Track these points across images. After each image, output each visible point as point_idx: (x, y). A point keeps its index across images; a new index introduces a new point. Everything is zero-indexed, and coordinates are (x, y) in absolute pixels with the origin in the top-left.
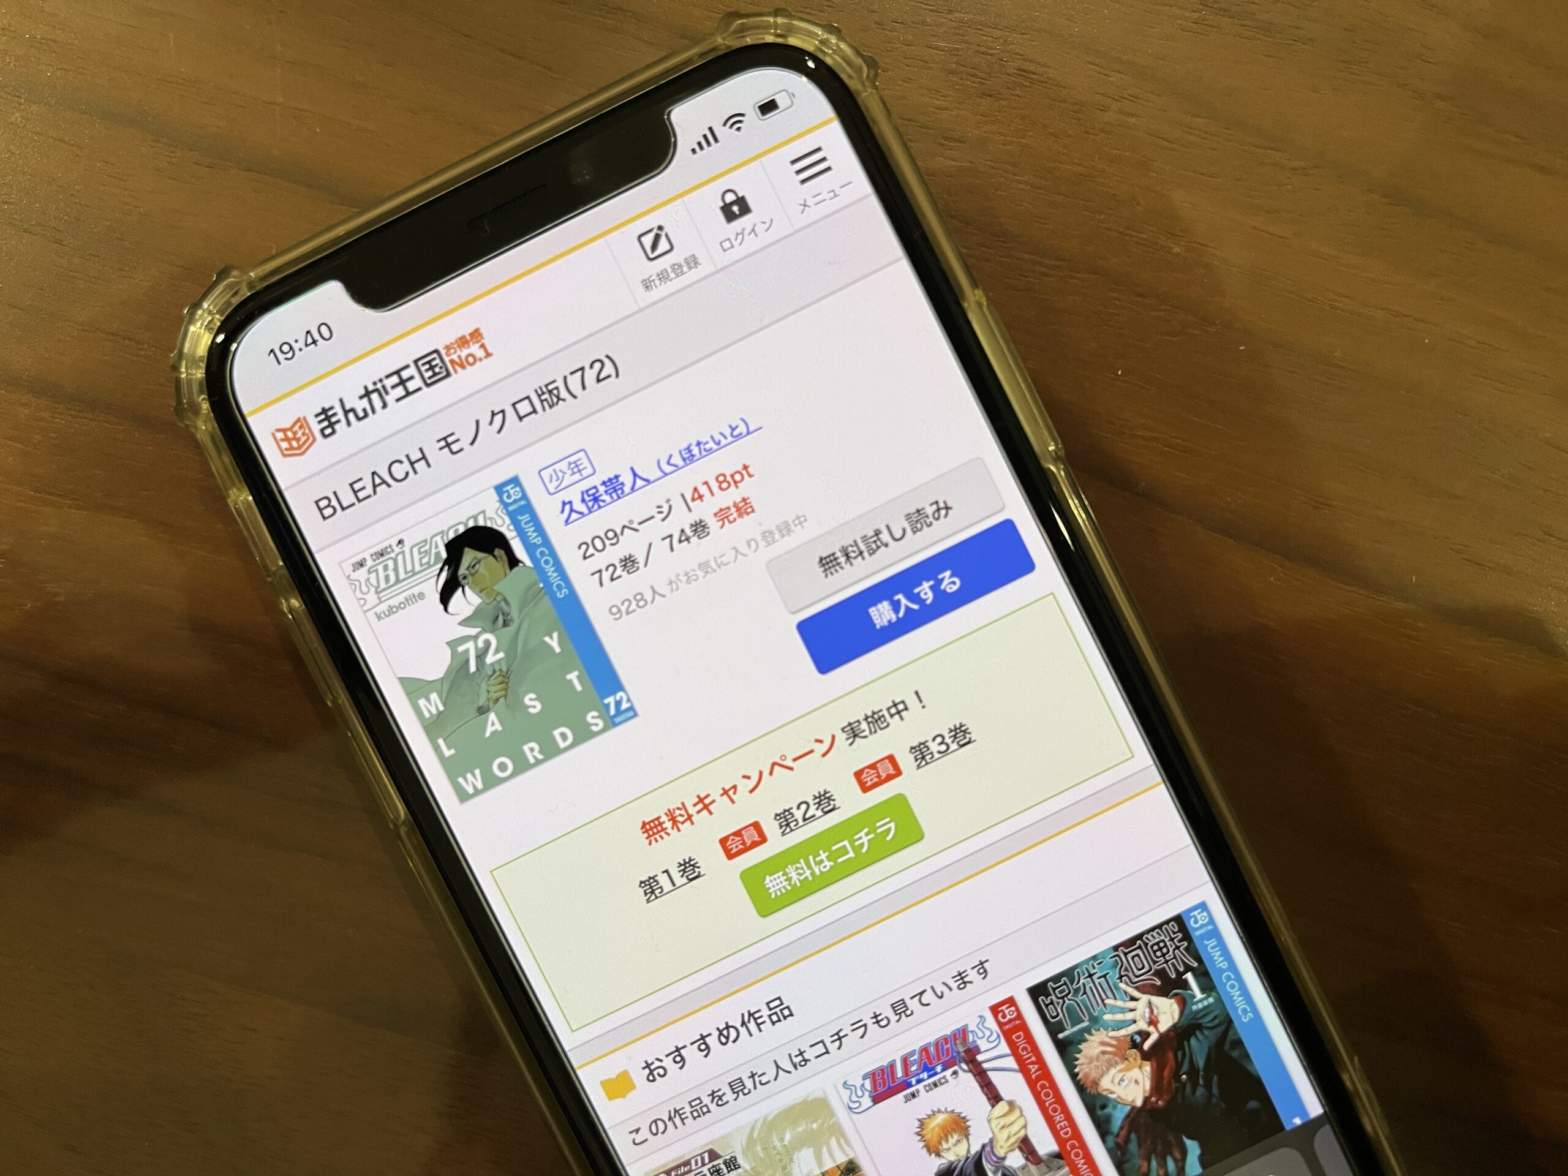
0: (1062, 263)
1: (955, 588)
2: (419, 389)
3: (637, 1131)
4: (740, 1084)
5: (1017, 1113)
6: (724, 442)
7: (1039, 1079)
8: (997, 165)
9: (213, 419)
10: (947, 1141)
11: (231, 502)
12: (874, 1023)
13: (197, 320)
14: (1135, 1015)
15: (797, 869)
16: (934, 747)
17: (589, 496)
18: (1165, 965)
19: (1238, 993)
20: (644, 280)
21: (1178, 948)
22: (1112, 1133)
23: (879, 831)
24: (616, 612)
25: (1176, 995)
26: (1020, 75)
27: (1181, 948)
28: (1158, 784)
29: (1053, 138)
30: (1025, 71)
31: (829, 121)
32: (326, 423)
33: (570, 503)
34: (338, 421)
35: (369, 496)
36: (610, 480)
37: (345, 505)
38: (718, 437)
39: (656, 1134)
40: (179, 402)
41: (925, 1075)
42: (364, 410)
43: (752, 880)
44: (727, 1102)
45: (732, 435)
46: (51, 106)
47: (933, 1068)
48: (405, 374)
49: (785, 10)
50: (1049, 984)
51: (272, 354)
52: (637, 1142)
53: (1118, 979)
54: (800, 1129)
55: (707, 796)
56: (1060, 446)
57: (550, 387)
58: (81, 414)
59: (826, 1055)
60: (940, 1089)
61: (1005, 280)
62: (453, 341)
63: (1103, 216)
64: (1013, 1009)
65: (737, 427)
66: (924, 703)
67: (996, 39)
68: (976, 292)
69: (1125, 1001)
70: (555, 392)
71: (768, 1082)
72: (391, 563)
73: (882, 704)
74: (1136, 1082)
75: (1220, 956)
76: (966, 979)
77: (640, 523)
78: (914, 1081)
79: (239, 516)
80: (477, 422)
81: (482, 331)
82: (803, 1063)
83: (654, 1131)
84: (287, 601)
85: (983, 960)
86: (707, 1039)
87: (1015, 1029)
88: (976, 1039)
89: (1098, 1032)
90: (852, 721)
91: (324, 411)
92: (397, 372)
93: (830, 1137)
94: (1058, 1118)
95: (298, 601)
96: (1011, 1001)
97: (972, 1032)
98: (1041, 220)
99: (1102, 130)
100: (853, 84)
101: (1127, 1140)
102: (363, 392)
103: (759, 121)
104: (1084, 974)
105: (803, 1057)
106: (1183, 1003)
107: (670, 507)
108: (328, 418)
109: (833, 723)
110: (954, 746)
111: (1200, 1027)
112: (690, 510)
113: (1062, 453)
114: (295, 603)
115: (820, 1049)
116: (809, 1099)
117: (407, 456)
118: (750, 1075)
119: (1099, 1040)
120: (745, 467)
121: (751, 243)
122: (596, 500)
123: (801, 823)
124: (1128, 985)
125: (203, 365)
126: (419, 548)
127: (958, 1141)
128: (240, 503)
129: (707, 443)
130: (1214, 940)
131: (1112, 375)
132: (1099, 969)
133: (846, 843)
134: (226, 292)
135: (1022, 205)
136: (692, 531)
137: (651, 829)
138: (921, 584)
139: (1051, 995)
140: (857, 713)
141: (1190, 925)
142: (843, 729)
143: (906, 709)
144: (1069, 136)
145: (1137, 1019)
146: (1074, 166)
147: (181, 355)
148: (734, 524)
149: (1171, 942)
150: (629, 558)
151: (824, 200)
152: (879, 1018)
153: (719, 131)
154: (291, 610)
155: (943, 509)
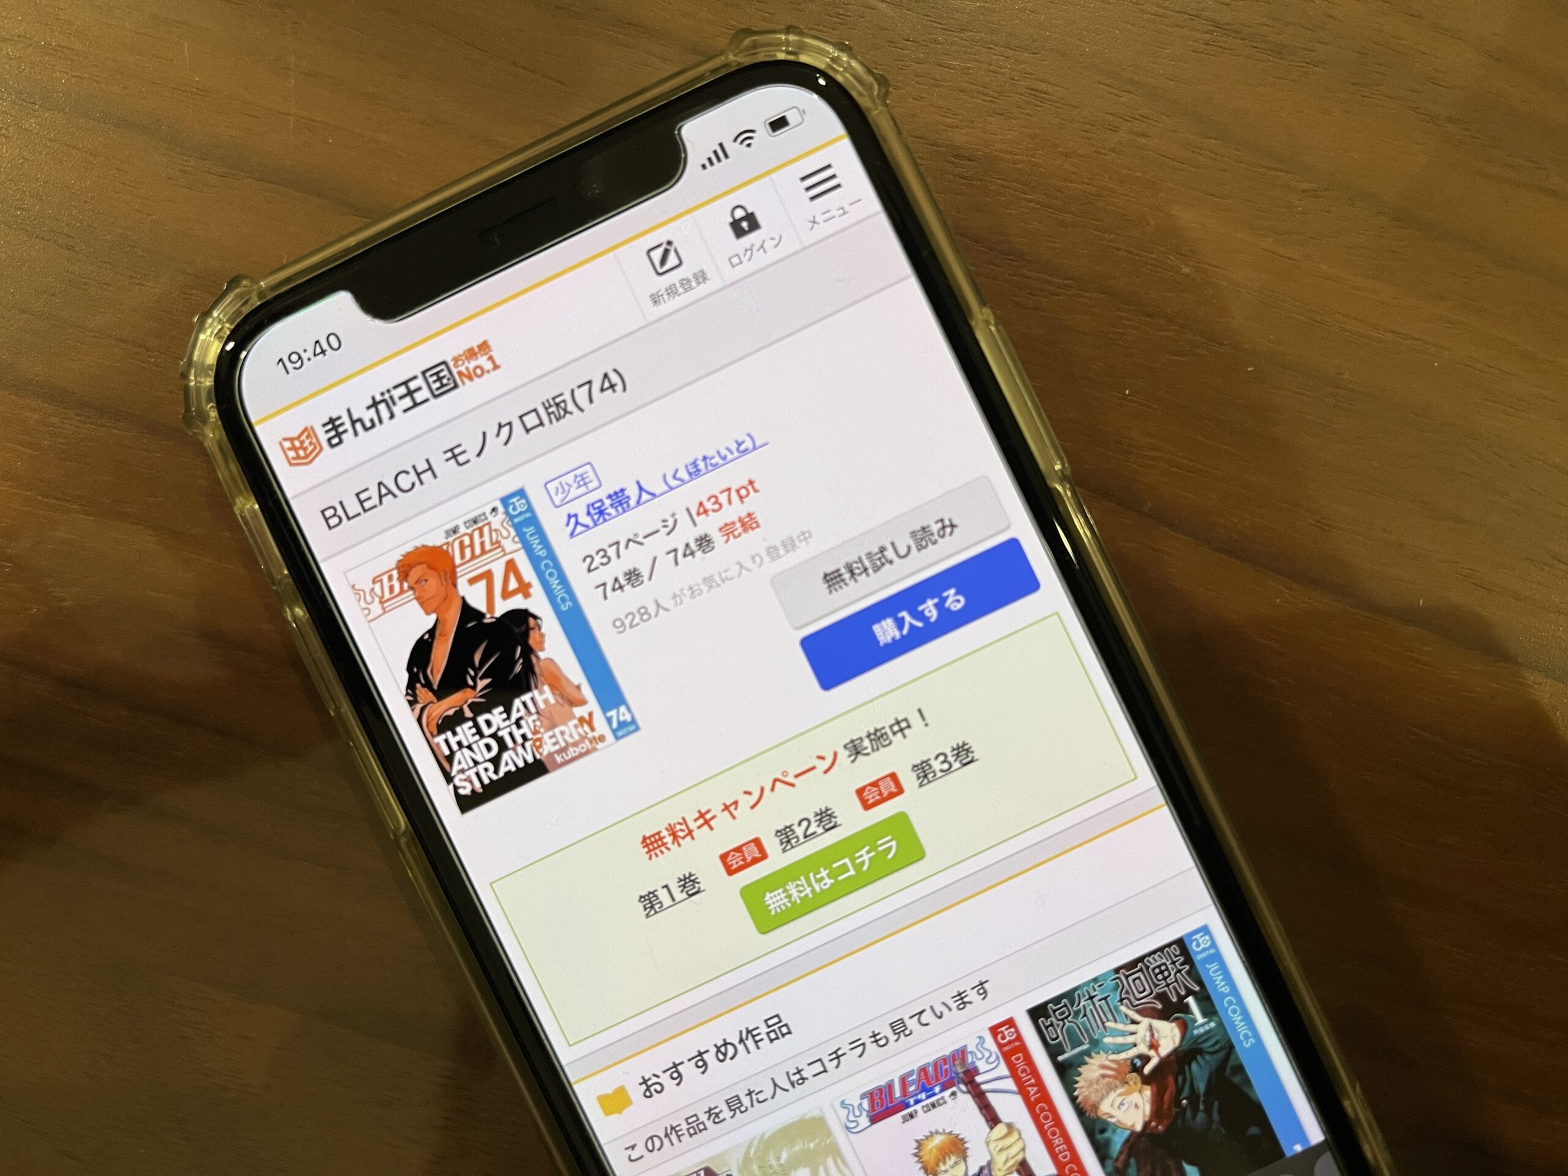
0: (1071, 282)
1: (959, 606)
2: (426, 400)
3: (633, 1147)
4: (737, 1101)
5: (1015, 1136)
6: (730, 457)
7: (1038, 1101)
8: (1006, 183)
9: (221, 428)
10: (945, 1163)
11: (238, 510)
12: (873, 1042)
13: (207, 329)
14: (1136, 1039)
15: (797, 886)
16: (937, 765)
17: (594, 509)
18: (1166, 988)
19: (1240, 1018)
20: (652, 295)
21: (1179, 971)
22: (1111, 1158)
23: (880, 849)
24: (619, 625)
25: (1177, 1019)
27: (1183, 972)
28: (1161, 806)
29: (1064, 158)
30: (1038, 91)
31: (839, 139)
32: (333, 433)
33: (576, 516)
34: (345, 431)
35: (375, 506)
36: (616, 493)
37: (351, 515)
38: (724, 452)
39: (651, 1151)
40: (188, 409)
41: (923, 1096)
42: (372, 420)
43: (752, 896)
44: (724, 1120)
45: (738, 450)
46: (65, 113)
47: (932, 1089)
48: (413, 385)
49: (798, 28)
50: (1049, 1006)
51: (281, 363)
52: (632, 1158)
53: (1118, 1001)
54: (797, 1148)
55: (708, 811)
56: (1066, 465)
57: (558, 400)
58: (90, 420)
59: (824, 1074)
60: (938, 1110)
61: (1014, 298)
62: (461, 352)
63: (1112, 236)
64: (1012, 1030)
65: (743, 442)
66: (928, 720)
67: (1008, 58)
68: (984, 310)
69: (1126, 1024)
70: (562, 405)
71: (766, 1100)
73: (884, 721)
74: (1136, 1106)
75: (1222, 980)
76: (966, 1000)
77: (645, 537)
78: (912, 1101)
79: (245, 525)
80: (484, 434)
81: (490, 343)
82: (800, 1082)
83: (650, 1147)
84: (291, 609)
85: (983, 981)
86: (705, 1056)
87: (1014, 1051)
88: (975, 1059)
89: (1098, 1056)
90: (854, 738)
91: (332, 421)
92: (405, 383)
93: (827, 1156)
94: (1057, 1142)
95: (302, 610)
96: (1010, 1023)
97: (971, 1052)
98: (1051, 239)
99: (1113, 150)
100: (864, 102)
101: (1127, 1165)
102: (370, 402)
103: (769, 137)
104: (1084, 996)
105: (801, 1075)
106: (1184, 1027)
107: (676, 521)
108: (335, 428)
109: (836, 739)
110: (956, 765)
111: (1201, 1052)
112: (695, 524)
113: (1068, 472)
114: (299, 612)
115: (818, 1067)
116: (808, 1116)
117: (414, 467)
118: (747, 1092)
119: (1098, 1063)
120: (751, 483)
121: (760, 259)
122: (601, 513)
123: (802, 840)
124: (1128, 1008)
125: (212, 373)
127: (956, 1163)
128: (246, 511)
129: (713, 458)
130: (1216, 964)
131: (1119, 395)
132: (1099, 991)
133: (847, 860)
134: (235, 302)
135: (1031, 224)
136: (697, 546)
137: (652, 843)
138: (924, 602)
139: (1050, 1017)
140: (859, 729)
141: (1192, 948)
142: (845, 746)
143: (909, 726)
144: (1079, 156)
145: (1138, 1042)
146: (1085, 186)
147: (190, 363)
148: (738, 539)
149: (1172, 966)
150: (634, 572)
151: (833, 217)
152: (878, 1037)
153: (730, 147)
154: (295, 618)
155: (948, 527)
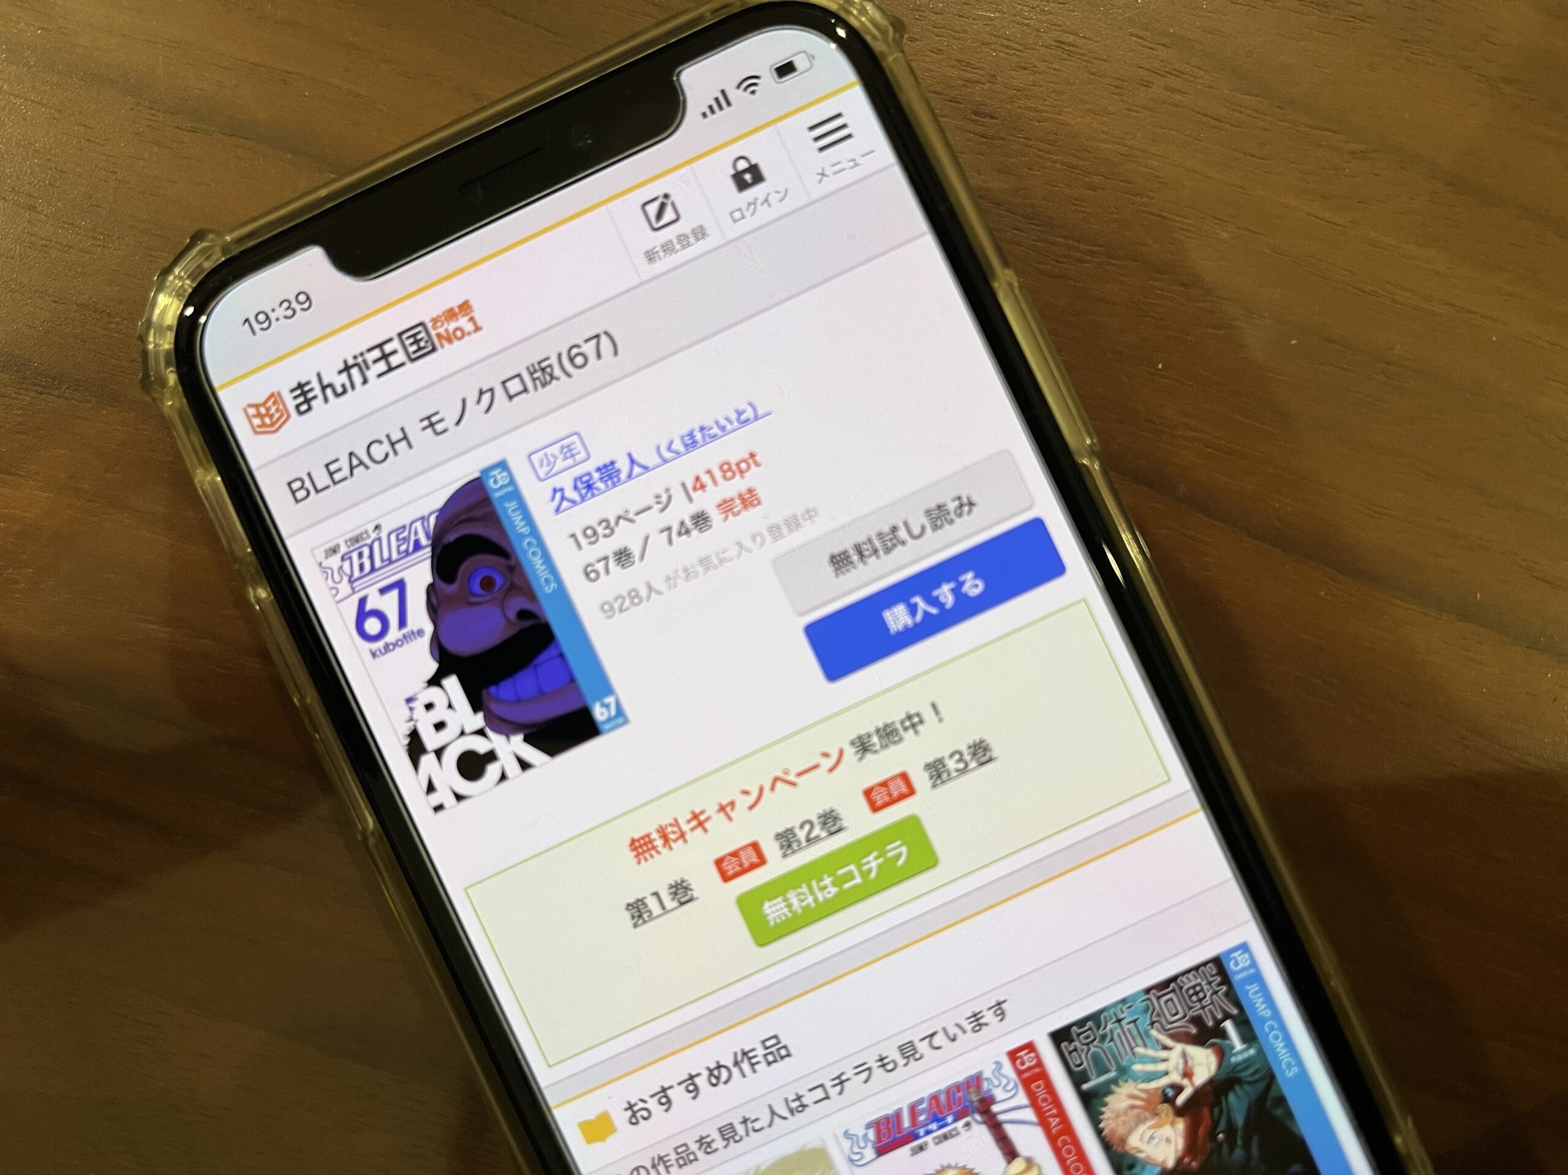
0: (1099, 248)
1: (976, 592)
2: (402, 365)
4: (731, 1130)
5: (1035, 1172)
6: (729, 427)
7: (1060, 1134)
8: (1031, 143)
9: (181, 394)
11: (198, 482)
12: (879, 1067)
13: (167, 287)
14: (1168, 1066)
15: (799, 894)
16: (952, 764)
17: (582, 483)
18: (1201, 1011)
19: (1282, 1044)
20: (647, 252)
21: (1216, 993)
23: (890, 854)
24: (608, 609)
26: (1057, 47)
27: (1219, 993)
28: (1197, 811)
29: (1092, 115)
30: (1064, 43)
31: (851, 85)
32: (301, 399)
33: (562, 490)
34: (315, 397)
35: (345, 479)
36: (605, 466)
37: (319, 487)
38: (723, 422)
40: (146, 375)
41: (934, 1126)
42: (343, 386)
43: (749, 903)
44: (716, 1150)
45: (738, 419)
46: (30, 67)
47: (943, 1119)
48: (388, 348)
50: (1072, 1029)
53: (1149, 1025)
55: (702, 812)
56: (1095, 441)
57: (544, 365)
58: (47, 391)
59: (826, 1101)
60: (950, 1142)
61: (1038, 265)
62: (441, 313)
63: (1144, 199)
64: (1032, 1055)
65: (744, 412)
66: (942, 715)
67: (1033, 8)
68: (1006, 272)
69: (1156, 1050)
70: (548, 370)
71: (761, 1129)
72: (366, 551)
73: (895, 716)
74: (1168, 1140)
75: (1262, 1003)
76: (982, 1021)
77: (638, 514)
79: (206, 499)
80: (464, 401)
81: (472, 303)
82: (800, 1109)
84: (254, 590)
85: (1001, 999)
86: (696, 1080)
87: (1035, 1078)
88: (991, 1087)
89: (1126, 1084)
90: (862, 733)
91: (300, 386)
92: (380, 346)
95: (266, 590)
96: (1030, 1047)
97: (987, 1079)
98: (1078, 202)
99: (1145, 107)
100: (878, 46)
102: (341, 366)
103: (774, 84)
104: (1111, 1019)
105: (801, 1102)
106: (1222, 1054)
107: (670, 497)
108: (304, 394)
109: (841, 736)
110: (973, 764)
111: (1239, 1081)
112: (690, 499)
113: (1097, 448)
114: (263, 593)
115: (819, 1094)
116: (809, 1147)
117: (388, 436)
118: (741, 1120)
119: (1126, 1092)
120: (752, 455)
121: (764, 214)
122: (589, 487)
123: (804, 844)
124: (1160, 1032)
125: (172, 335)
126: (398, 535)
128: (207, 484)
129: (711, 428)
130: (1255, 985)
131: (1152, 370)
132: (1128, 1013)
133: (852, 867)
134: (198, 258)
135: (1058, 186)
136: (694, 524)
137: (641, 847)
138: (938, 586)
139: (1074, 1041)
140: (867, 724)
141: (1229, 967)
142: (852, 743)
143: (921, 722)
144: (1110, 113)
145: (1170, 1070)
146: (1116, 145)
147: (149, 324)
148: (738, 517)
149: (1208, 986)
150: (625, 551)
151: (844, 170)
152: (886, 1061)
153: (732, 94)
154: (259, 601)
155: (966, 505)
